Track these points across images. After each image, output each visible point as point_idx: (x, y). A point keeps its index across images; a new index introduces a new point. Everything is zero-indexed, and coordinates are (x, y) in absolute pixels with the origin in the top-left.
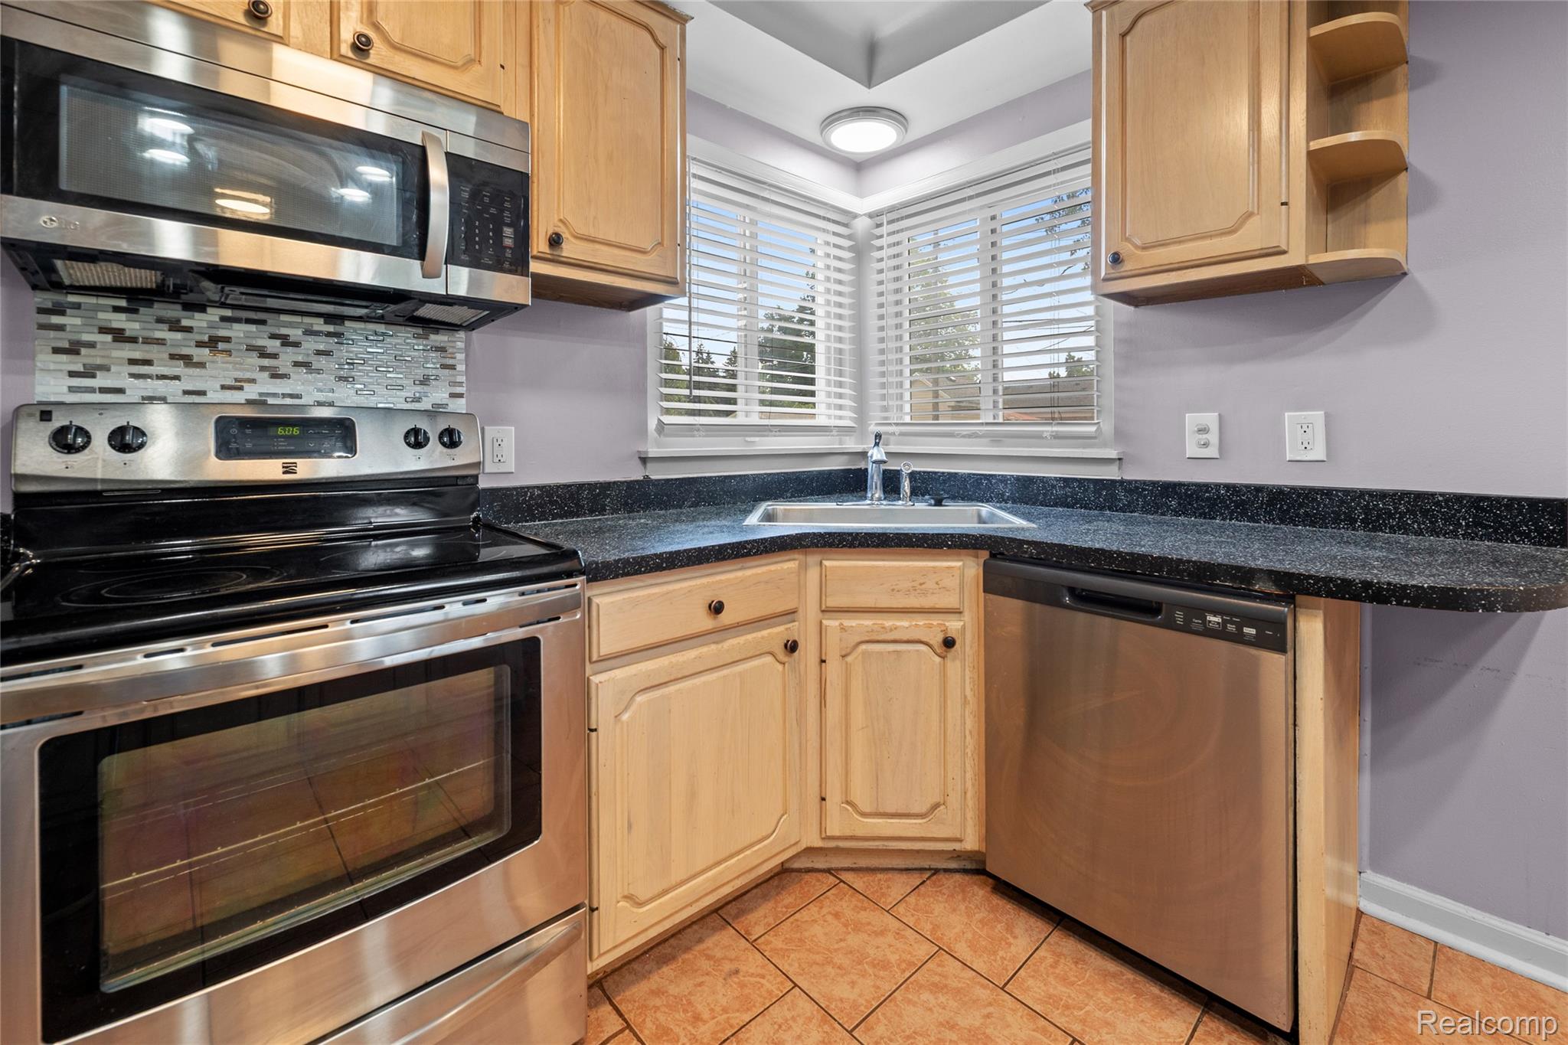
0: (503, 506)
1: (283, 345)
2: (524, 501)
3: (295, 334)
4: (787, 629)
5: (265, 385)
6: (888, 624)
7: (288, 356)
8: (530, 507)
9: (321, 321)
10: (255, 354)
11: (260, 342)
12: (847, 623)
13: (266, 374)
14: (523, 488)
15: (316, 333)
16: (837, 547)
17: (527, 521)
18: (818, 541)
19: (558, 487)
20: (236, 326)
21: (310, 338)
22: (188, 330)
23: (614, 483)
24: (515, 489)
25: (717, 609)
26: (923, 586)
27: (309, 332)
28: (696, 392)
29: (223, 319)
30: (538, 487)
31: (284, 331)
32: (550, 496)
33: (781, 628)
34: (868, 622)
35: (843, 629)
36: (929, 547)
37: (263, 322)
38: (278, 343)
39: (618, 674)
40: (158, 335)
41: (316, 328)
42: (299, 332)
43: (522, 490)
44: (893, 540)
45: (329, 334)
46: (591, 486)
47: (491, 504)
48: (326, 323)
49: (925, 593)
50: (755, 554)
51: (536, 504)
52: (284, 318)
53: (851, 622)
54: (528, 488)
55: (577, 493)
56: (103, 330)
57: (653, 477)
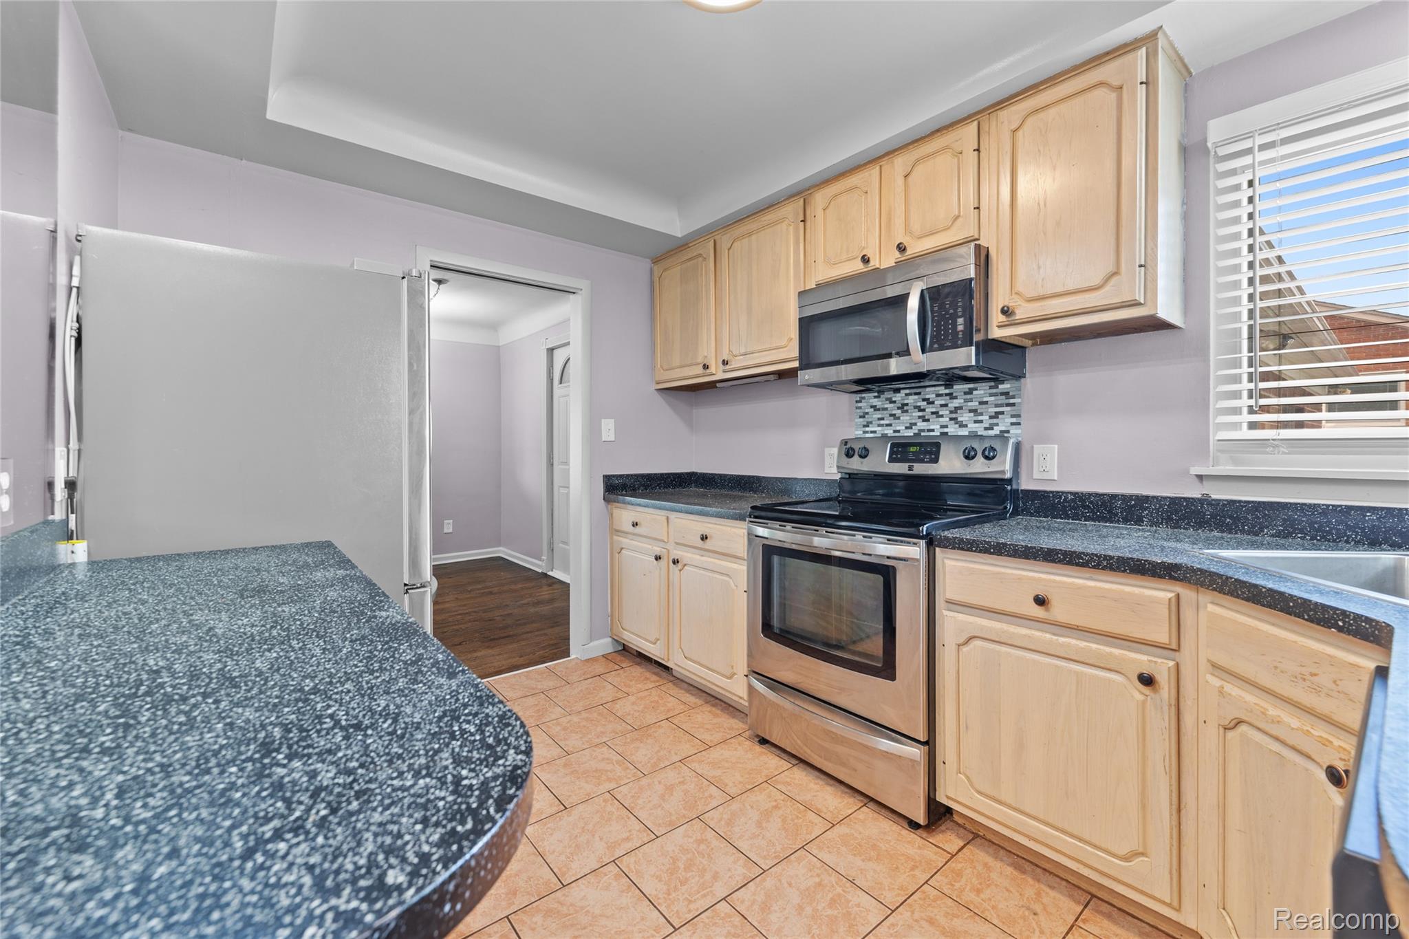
0: (1042, 504)
1: (928, 403)
2: (1059, 503)
3: (932, 397)
4: (1150, 661)
5: (922, 425)
6: (1272, 712)
7: (930, 409)
8: (1064, 507)
9: (943, 388)
10: (917, 410)
11: (919, 404)
12: (1229, 688)
13: (921, 420)
14: (1059, 492)
15: (941, 395)
16: (1207, 589)
17: (1062, 518)
18: (1191, 577)
19: (1090, 495)
20: (910, 397)
21: (939, 398)
22: (895, 402)
23: (1154, 497)
24: (1052, 492)
25: (1041, 601)
26: (1313, 678)
27: (938, 395)
28: (1263, 402)
29: (907, 395)
30: (1071, 493)
31: (927, 397)
32: (1083, 501)
33: (1145, 658)
34: (1250, 698)
35: (1221, 692)
36: (1311, 620)
37: (919, 393)
38: (925, 403)
39: (961, 617)
40: (886, 406)
41: (941, 392)
42: (934, 396)
43: (1058, 494)
44: (1265, 597)
45: (947, 395)
46: (1125, 498)
47: (1033, 501)
48: (946, 388)
49: (1317, 690)
50: (1094, 567)
51: (1070, 506)
52: (928, 389)
53: (1232, 689)
54: (1063, 492)
55: (1110, 501)
56: (872, 407)
57: (1214, 497)
